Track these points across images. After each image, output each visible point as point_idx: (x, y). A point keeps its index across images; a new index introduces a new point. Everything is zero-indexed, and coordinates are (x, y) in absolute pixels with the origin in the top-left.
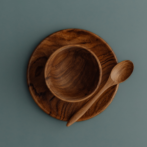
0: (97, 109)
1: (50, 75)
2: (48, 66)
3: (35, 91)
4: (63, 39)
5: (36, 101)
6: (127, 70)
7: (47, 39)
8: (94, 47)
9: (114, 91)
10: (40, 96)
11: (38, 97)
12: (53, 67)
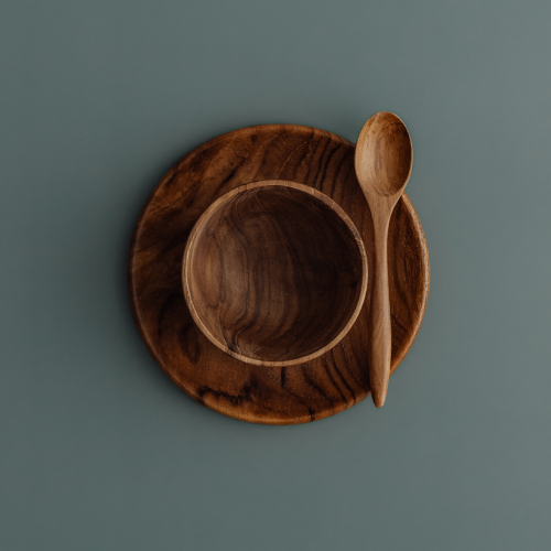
0: (410, 300)
1: (229, 334)
2: (204, 319)
3: (226, 395)
4: (175, 213)
5: (251, 417)
6: (391, 140)
7: (136, 249)
8: (264, 162)
9: (408, 219)
10: (249, 399)
11: (246, 405)
12: (215, 307)
